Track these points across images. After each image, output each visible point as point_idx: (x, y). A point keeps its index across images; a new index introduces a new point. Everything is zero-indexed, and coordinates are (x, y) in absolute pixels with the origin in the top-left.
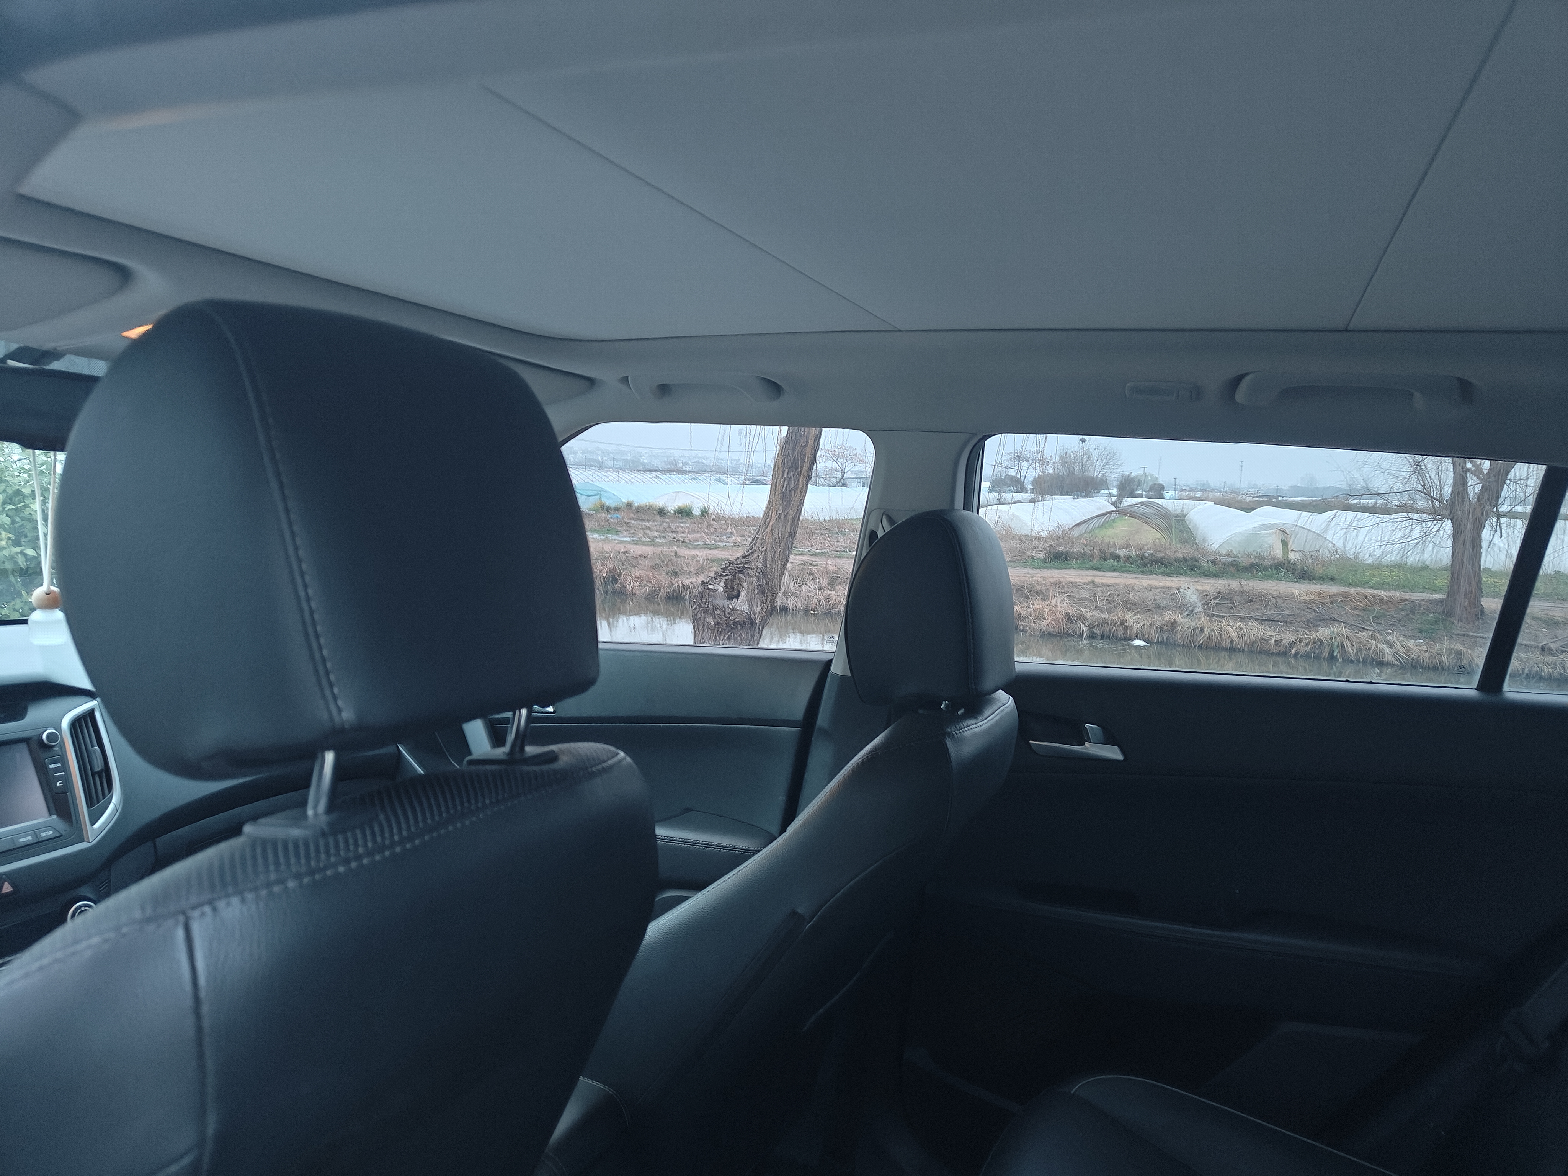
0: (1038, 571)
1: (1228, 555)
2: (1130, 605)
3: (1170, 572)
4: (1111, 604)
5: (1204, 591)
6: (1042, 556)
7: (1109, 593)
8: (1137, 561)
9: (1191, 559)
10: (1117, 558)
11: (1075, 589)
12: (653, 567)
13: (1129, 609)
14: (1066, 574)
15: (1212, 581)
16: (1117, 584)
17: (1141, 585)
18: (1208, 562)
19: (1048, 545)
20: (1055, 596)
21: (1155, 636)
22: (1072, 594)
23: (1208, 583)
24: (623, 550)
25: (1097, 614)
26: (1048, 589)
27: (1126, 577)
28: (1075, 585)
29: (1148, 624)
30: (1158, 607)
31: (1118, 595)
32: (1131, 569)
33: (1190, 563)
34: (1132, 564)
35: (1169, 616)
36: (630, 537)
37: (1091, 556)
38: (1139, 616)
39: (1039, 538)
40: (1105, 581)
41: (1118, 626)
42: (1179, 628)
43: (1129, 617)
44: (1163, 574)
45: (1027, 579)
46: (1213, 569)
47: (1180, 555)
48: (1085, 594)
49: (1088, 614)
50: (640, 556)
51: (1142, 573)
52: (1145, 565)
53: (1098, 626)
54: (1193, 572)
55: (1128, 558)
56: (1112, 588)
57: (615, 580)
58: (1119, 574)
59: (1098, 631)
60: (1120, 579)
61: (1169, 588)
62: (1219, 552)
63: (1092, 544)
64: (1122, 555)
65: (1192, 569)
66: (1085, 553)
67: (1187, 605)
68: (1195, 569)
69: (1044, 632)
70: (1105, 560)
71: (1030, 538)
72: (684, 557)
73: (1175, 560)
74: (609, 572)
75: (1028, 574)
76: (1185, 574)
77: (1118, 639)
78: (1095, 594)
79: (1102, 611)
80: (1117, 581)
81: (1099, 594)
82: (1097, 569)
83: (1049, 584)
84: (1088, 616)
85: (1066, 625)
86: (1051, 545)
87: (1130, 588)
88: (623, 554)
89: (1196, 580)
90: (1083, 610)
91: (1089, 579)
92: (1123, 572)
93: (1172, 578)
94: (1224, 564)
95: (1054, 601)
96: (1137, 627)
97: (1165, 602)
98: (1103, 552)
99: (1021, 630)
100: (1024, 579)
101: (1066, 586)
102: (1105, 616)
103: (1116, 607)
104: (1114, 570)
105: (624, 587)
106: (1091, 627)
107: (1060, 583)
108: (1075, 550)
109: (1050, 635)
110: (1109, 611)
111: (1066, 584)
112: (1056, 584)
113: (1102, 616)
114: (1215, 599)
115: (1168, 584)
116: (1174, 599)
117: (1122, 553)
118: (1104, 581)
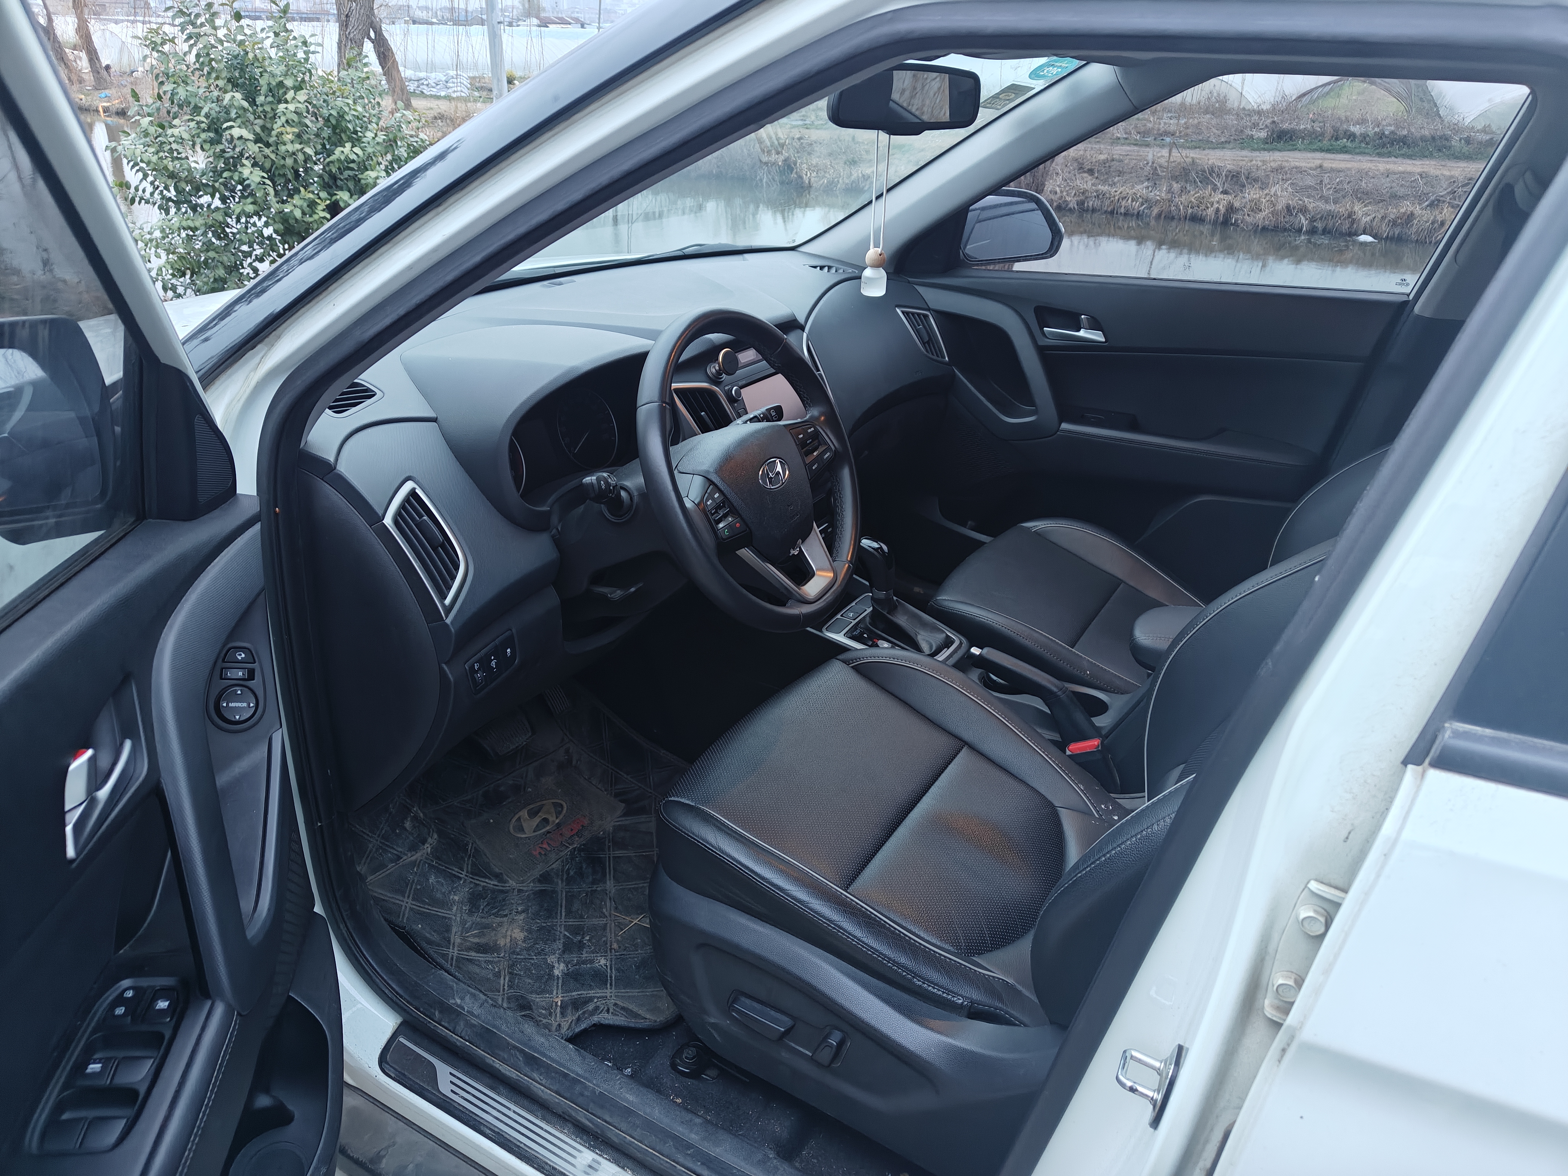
0: (1257, 154)
1: (1484, 131)
2: (1361, 195)
3: (1412, 153)
4: (1339, 195)
5: (1452, 177)
6: (1263, 134)
7: (1338, 180)
8: (1375, 141)
9: (1441, 138)
10: (1351, 136)
11: (1299, 175)
12: (830, 154)
13: (1359, 199)
14: (1289, 157)
15: (1463, 164)
16: (1349, 169)
17: (1378, 170)
18: (1460, 140)
19: (1269, 121)
20: (1275, 184)
21: (1385, 230)
22: (1295, 181)
23: (1458, 167)
24: (797, 136)
25: (1322, 206)
26: (1268, 175)
27: (1360, 160)
28: (1300, 171)
29: (1380, 217)
30: (1394, 196)
31: (1349, 183)
32: (1367, 151)
33: (1438, 143)
34: (1367, 144)
35: (1406, 207)
36: (802, 120)
37: (1320, 135)
38: (1370, 208)
39: (1260, 113)
40: (1335, 165)
41: (1345, 219)
42: (1415, 222)
43: (1359, 209)
44: (1404, 156)
45: (1244, 163)
46: (1465, 149)
47: (1426, 133)
48: (1310, 181)
49: (1312, 204)
50: (815, 142)
51: (1379, 155)
52: (1384, 146)
53: (1321, 219)
54: (1440, 154)
55: (1364, 136)
56: (1342, 174)
57: (791, 169)
58: (1350, 156)
59: (1319, 225)
60: (1353, 163)
61: (1410, 173)
62: (1473, 128)
63: (1321, 119)
64: (1358, 134)
65: (1439, 150)
66: (1314, 132)
67: (1428, 194)
68: (1444, 150)
69: (1258, 226)
70: (1337, 139)
71: (1250, 113)
72: (863, 143)
73: (1421, 139)
74: (785, 160)
75: (1246, 157)
76: (1431, 156)
77: (1342, 235)
78: (1321, 181)
79: (1327, 201)
80: (1349, 165)
81: (1326, 180)
82: (1328, 151)
83: (1269, 169)
84: (1310, 207)
85: (1284, 217)
86: (1274, 122)
87: (1363, 174)
88: (797, 141)
89: (1443, 163)
90: (1306, 200)
91: (1318, 162)
92: (1358, 154)
93: (1414, 162)
94: (1480, 143)
95: (1273, 190)
96: (1366, 220)
97: (1403, 190)
98: (1336, 130)
99: (1232, 224)
100: (1241, 163)
101: (1289, 172)
102: (1331, 207)
103: (1344, 197)
104: (1346, 152)
105: (801, 177)
106: (1312, 220)
107: (1282, 168)
108: (1302, 127)
109: (1264, 229)
110: (1335, 202)
111: (1289, 169)
112: (1278, 170)
113: (1328, 208)
114: (1463, 186)
115: (1409, 168)
116: (1414, 187)
117: (1356, 129)
118: (1333, 166)
